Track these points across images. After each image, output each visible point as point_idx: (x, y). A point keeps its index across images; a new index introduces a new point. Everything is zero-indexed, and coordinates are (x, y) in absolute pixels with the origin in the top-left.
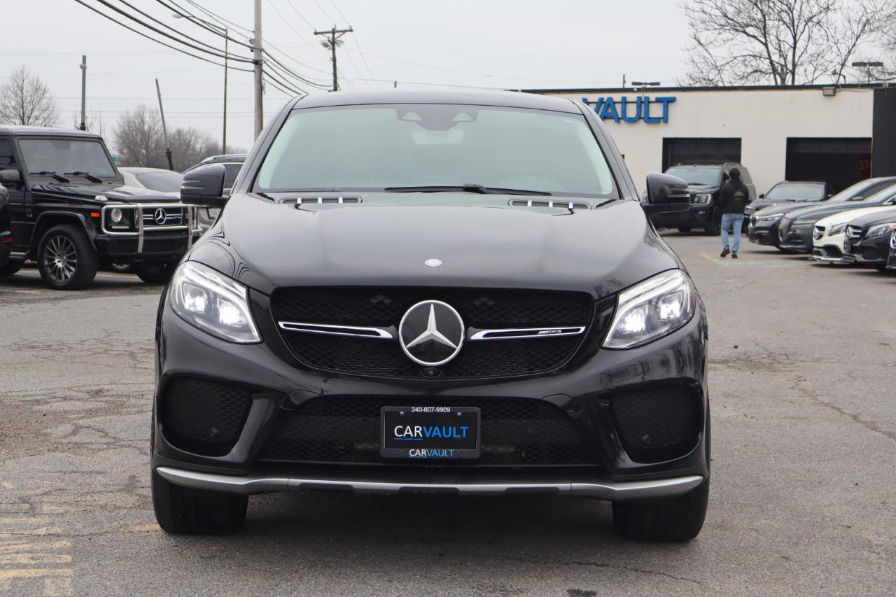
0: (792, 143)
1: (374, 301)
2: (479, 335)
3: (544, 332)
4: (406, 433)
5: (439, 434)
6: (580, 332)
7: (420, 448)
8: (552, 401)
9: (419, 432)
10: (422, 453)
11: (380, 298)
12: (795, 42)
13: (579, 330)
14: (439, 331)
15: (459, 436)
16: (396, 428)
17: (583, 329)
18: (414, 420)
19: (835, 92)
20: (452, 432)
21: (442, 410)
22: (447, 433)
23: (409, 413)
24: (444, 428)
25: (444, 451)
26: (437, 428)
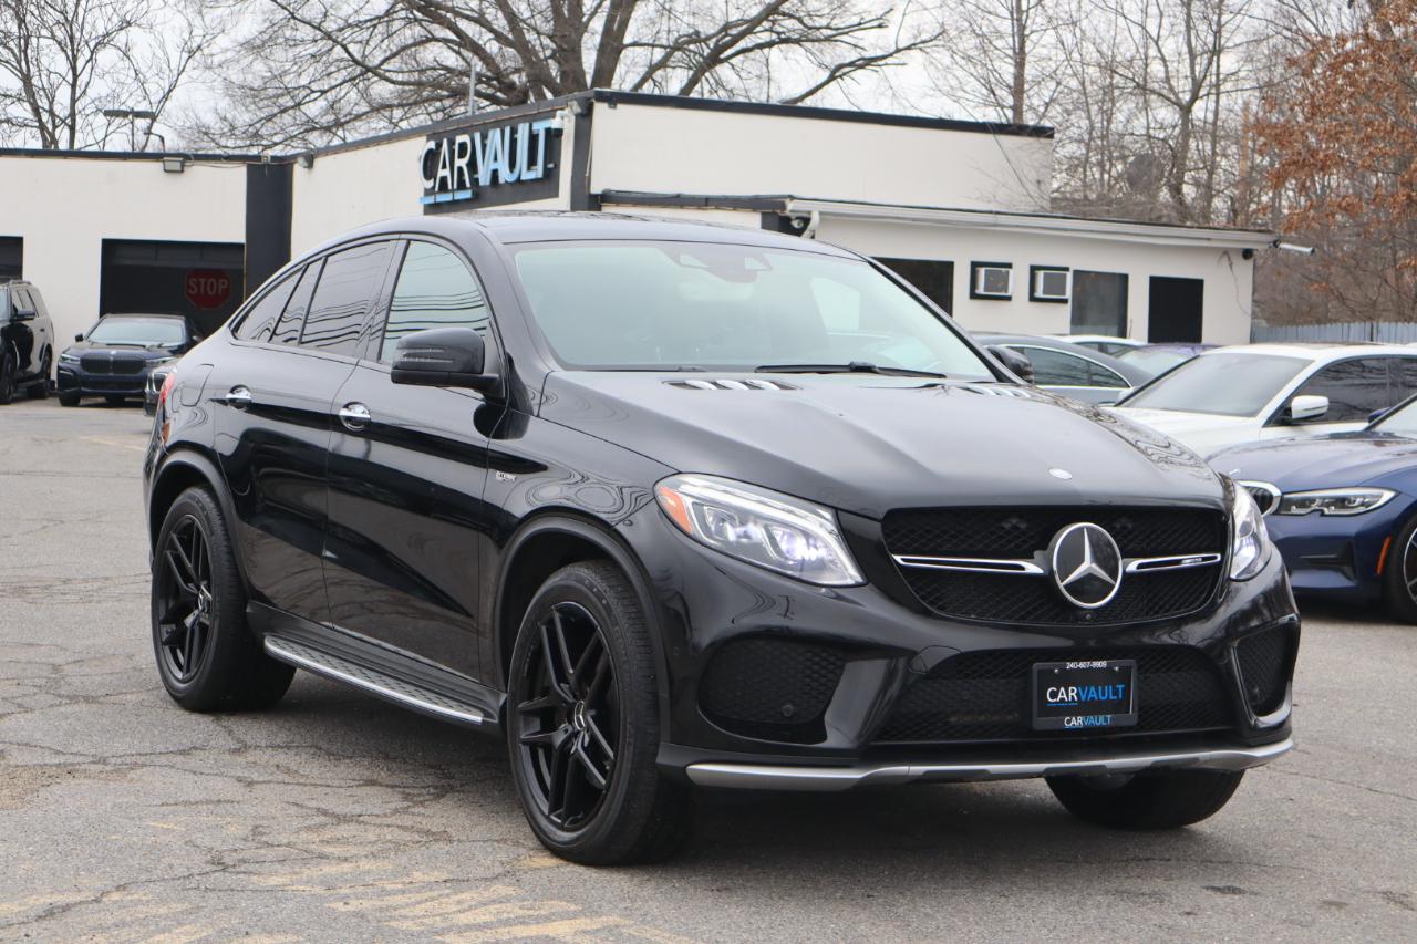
0: (110, 247)
1: (1007, 526)
2: (1133, 566)
4: (1060, 697)
5: (1095, 696)
6: (1218, 560)
7: (1076, 716)
9: (1074, 694)
10: (1076, 722)
11: (1014, 521)
12: (76, 77)
14: (1098, 564)
15: (1115, 698)
16: (1050, 690)
17: (1218, 556)
18: (1067, 679)
19: (183, 166)
20: (1108, 693)
21: (1097, 664)
22: (1103, 695)
23: (1063, 670)
24: (1100, 688)
25: (1101, 718)
26: (1093, 689)
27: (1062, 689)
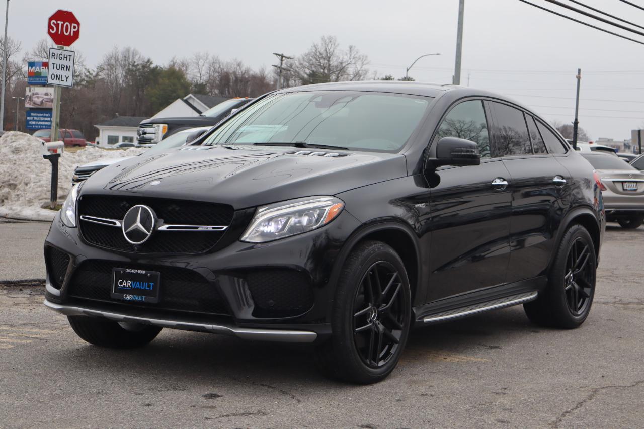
2: (164, 228)
3: (202, 228)
4: (123, 284)
5: (139, 286)
6: (223, 229)
7: (129, 294)
8: (199, 272)
9: (129, 284)
10: (129, 297)
13: (223, 228)
14: (142, 224)
15: (149, 289)
16: (119, 281)
17: (225, 228)
18: (127, 277)
20: (145, 286)
21: (140, 272)
22: (143, 287)
23: (125, 272)
24: (141, 283)
25: (140, 297)
26: (138, 283)
27: (125, 281)
